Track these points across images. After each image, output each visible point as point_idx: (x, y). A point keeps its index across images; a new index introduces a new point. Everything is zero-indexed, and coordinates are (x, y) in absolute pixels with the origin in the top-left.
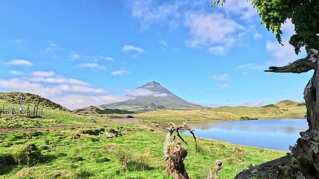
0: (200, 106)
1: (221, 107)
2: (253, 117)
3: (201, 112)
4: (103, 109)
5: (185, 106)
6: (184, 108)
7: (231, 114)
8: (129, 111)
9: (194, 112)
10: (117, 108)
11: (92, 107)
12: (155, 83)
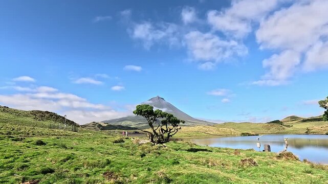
0: (206, 122)
1: (225, 124)
2: (254, 133)
3: (204, 128)
4: (106, 125)
5: (190, 122)
6: (190, 124)
7: (233, 130)
8: (132, 127)
9: (196, 128)
10: (119, 124)
11: (94, 124)
12: (159, 98)
